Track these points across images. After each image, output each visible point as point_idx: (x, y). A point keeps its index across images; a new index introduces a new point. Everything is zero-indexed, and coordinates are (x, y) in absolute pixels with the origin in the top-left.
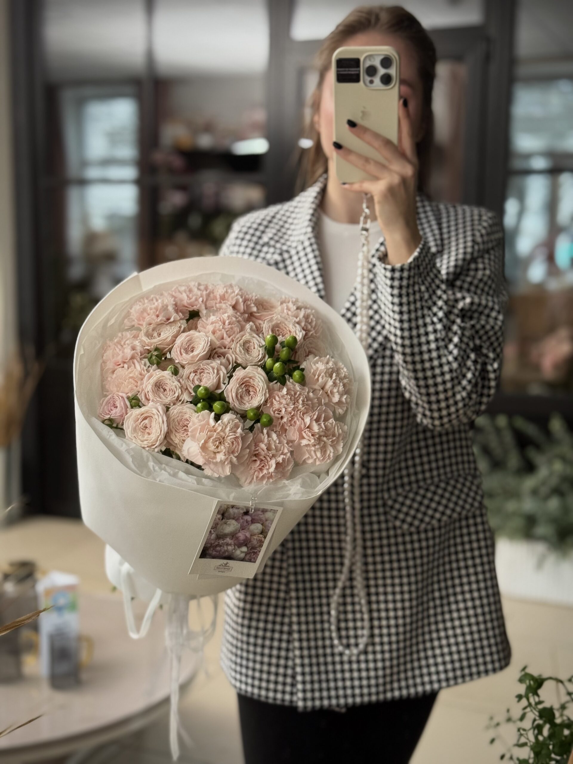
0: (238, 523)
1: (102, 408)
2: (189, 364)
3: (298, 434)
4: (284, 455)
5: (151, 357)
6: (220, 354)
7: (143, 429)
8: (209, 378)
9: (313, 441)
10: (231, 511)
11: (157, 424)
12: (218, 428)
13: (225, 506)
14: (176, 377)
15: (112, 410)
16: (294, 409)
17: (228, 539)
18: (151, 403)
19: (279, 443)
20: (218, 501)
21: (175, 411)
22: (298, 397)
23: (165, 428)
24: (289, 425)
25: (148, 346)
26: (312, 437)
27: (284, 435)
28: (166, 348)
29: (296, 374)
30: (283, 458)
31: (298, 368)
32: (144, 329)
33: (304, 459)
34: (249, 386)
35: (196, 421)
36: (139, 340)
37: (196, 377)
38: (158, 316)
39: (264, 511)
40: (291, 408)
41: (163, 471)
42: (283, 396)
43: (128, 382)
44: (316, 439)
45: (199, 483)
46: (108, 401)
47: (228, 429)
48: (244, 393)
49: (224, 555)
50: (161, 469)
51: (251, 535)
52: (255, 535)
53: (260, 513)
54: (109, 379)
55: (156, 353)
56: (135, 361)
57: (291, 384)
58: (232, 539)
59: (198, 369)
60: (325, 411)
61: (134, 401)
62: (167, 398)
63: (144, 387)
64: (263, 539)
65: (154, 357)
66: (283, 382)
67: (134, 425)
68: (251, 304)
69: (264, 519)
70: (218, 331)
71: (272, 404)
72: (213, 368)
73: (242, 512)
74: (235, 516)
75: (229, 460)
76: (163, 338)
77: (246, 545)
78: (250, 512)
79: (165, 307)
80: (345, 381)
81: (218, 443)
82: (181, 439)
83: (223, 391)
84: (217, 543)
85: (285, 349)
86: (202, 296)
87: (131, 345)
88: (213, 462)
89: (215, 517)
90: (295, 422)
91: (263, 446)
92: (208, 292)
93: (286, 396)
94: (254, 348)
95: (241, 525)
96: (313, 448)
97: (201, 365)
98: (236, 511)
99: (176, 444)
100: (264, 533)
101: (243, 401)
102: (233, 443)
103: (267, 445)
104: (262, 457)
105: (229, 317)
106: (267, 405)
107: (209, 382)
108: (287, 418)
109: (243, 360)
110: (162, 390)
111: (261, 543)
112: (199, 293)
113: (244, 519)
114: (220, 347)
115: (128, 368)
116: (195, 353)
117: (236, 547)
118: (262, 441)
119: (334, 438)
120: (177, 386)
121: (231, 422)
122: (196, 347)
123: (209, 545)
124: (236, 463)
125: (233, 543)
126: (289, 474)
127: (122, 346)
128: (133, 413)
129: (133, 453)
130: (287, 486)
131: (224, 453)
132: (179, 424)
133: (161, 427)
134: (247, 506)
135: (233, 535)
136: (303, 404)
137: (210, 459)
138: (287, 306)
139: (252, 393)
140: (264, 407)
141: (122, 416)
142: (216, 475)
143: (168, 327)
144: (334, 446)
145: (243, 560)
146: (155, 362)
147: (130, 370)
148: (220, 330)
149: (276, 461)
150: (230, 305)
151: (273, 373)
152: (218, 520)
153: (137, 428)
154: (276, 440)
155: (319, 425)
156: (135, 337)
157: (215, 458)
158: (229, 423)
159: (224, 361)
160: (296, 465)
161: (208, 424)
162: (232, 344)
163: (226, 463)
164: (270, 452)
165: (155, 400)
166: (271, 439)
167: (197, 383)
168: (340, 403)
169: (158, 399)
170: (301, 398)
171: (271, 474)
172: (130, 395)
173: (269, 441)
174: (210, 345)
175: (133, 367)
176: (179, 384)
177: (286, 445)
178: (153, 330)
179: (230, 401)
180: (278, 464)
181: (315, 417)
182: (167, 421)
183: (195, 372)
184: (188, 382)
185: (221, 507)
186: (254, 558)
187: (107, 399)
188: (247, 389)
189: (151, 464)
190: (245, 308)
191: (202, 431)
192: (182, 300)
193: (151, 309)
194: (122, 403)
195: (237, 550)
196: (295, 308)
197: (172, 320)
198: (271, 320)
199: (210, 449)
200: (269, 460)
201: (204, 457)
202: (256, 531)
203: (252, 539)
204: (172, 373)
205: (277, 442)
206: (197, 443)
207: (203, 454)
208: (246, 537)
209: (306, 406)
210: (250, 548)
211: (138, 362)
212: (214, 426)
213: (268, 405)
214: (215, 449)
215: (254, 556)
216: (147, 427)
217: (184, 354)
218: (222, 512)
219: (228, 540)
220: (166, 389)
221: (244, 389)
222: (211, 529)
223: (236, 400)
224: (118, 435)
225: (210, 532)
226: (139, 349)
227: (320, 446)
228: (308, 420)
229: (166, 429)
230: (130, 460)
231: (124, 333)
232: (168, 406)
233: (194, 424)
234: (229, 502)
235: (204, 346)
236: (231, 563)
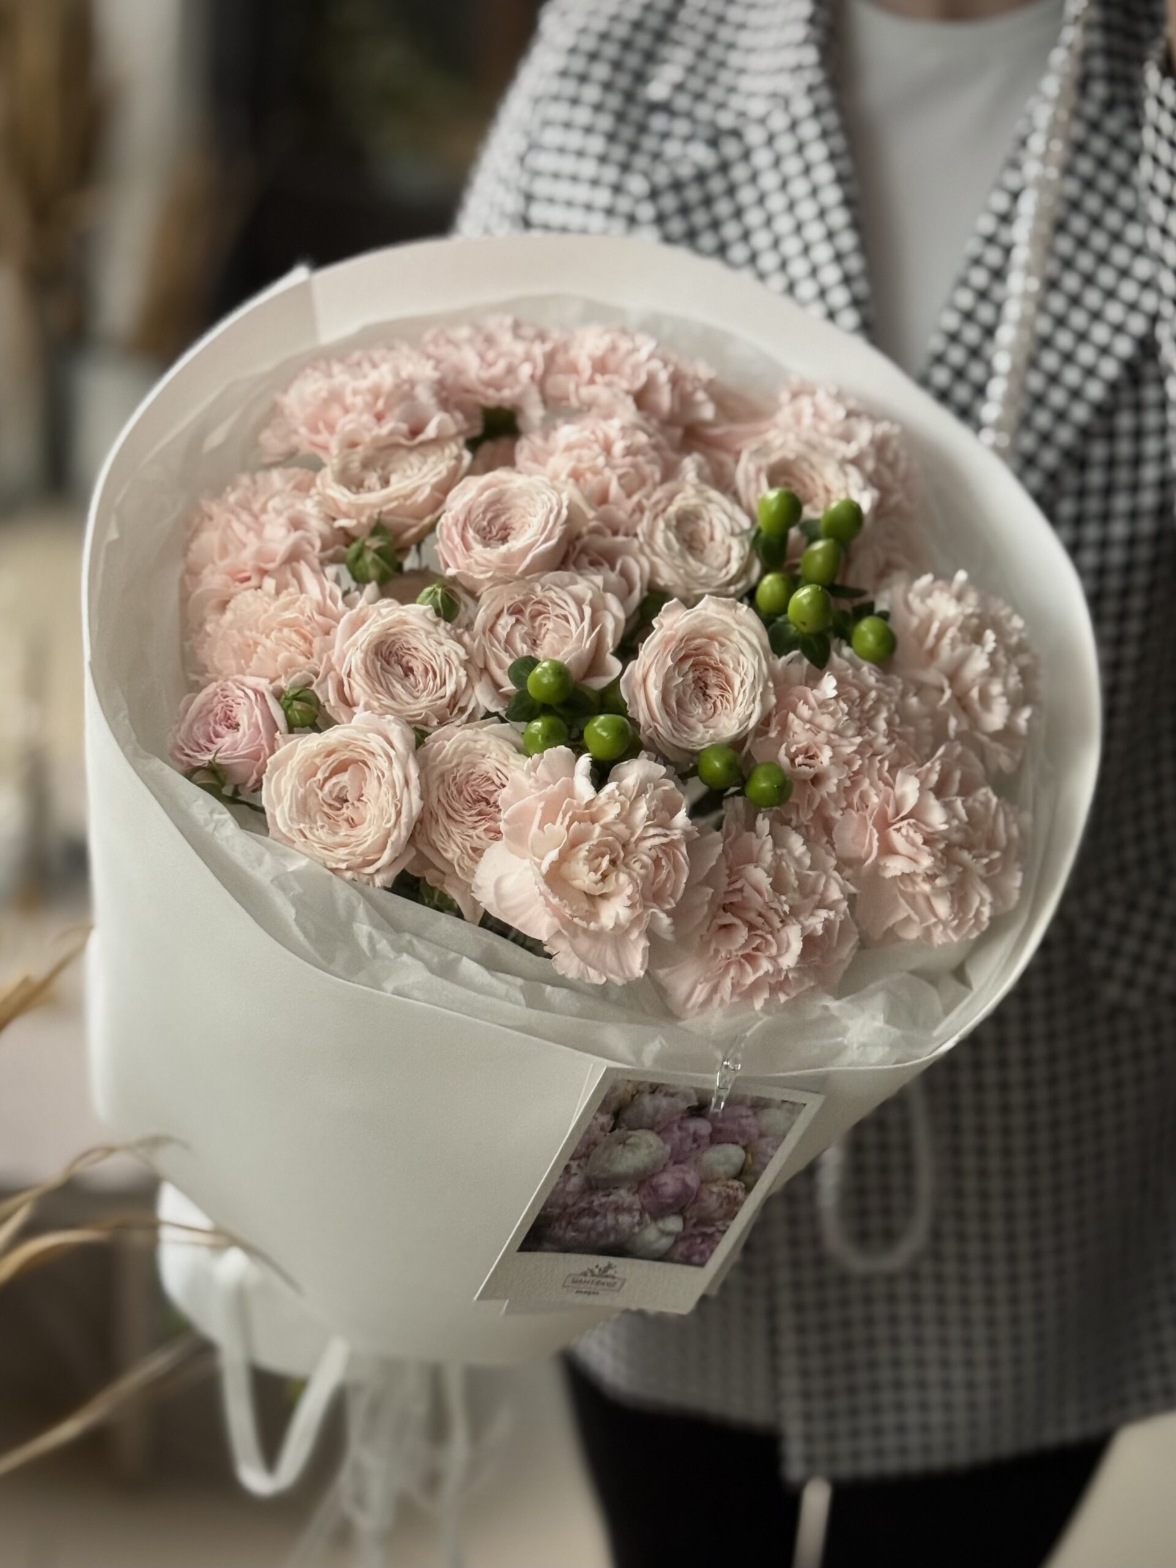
0: (665, 1141)
1: (184, 727)
2: (495, 581)
3: (876, 836)
4: (829, 908)
5: (359, 556)
6: (595, 556)
7: (330, 805)
8: (563, 633)
9: (926, 862)
10: (648, 1102)
11: (384, 789)
12: (607, 808)
13: (630, 1087)
14: (449, 626)
15: (217, 735)
16: (860, 751)
17: (623, 1192)
18: (361, 715)
19: (811, 868)
20: (607, 1069)
21: (448, 744)
22: (871, 708)
23: (413, 802)
24: (844, 804)
25: (347, 516)
26: (926, 848)
27: (825, 839)
28: (410, 527)
29: (867, 630)
30: (826, 919)
31: (867, 610)
32: (332, 462)
33: (890, 923)
34: (706, 667)
35: (527, 782)
36: (316, 498)
37: (520, 630)
38: (379, 417)
39: (759, 1105)
40: (852, 744)
41: (405, 957)
42: (823, 704)
43: (278, 642)
44: (939, 855)
45: (534, 1001)
46: (204, 705)
47: (642, 810)
48: (689, 692)
49: (602, 1242)
50: (399, 950)
51: (703, 1182)
52: (715, 1181)
53: (744, 1111)
54: (209, 628)
55: (375, 543)
56: (304, 569)
57: (846, 664)
58: (636, 1192)
59: (525, 603)
60: (961, 760)
61: (297, 705)
62: (416, 698)
63: (334, 659)
64: (741, 1194)
65: (369, 557)
66: (820, 661)
67: (302, 791)
68: (695, 389)
69: (754, 1131)
70: (589, 476)
71: (784, 727)
72: (579, 603)
73: (683, 1105)
74: (659, 1118)
75: (644, 927)
76: (403, 492)
77: (681, 1212)
78: (712, 1109)
79: (406, 387)
80: (1024, 660)
81: (605, 862)
82: (468, 845)
83: (617, 681)
84: (583, 1205)
85: (819, 545)
86: (528, 358)
87: (286, 514)
88: (586, 931)
89: (589, 1120)
90: (863, 797)
91: (760, 876)
92: (548, 346)
93: (833, 701)
94: (712, 539)
95: (673, 1149)
96: (926, 887)
97: (538, 588)
98: (664, 1102)
99: (449, 863)
100: (746, 1175)
101: (684, 717)
102: (657, 861)
103: (773, 872)
104: (752, 916)
105: (623, 429)
106: (767, 732)
107: (567, 649)
108: (840, 781)
109: (678, 574)
110: (399, 670)
111: (732, 1206)
112: (519, 348)
113: (687, 1129)
114: (595, 531)
115: (278, 592)
116: (516, 544)
117: (647, 1217)
118: (756, 861)
119: (996, 855)
120: (453, 656)
121: (651, 786)
122: (516, 525)
123: (557, 1211)
124: (669, 937)
125: (637, 1206)
126: (839, 974)
127: (256, 517)
128: (299, 748)
129: (298, 889)
130: (833, 1016)
131: (629, 897)
132: (460, 793)
133: (401, 801)
134: (706, 1086)
135: (643, 1180)
136: (891, 735)
137: (576, 920)
138: (815, 406)
139: (714, 692)
140: (758, 740)
141: (256, 756)
142: (596, 978)
143: (414, 459)
144: (993, 883)
145: (664, 1257)
146: (373, 572)
147: (284, 598)
148: (596, 472)
149: (803, 929)
150: (628, 392)
151: (787, 622)
152: (597, 1132)
153: (311, 801)
154: (804, 854)
155: (948, 806)
156: (303, 488)
157: (593, 915)
158: (642, 791)
159: (613, 576)
160: (864, 944)
161: (569, 791)
162: (640, 520)
163: (635, 934)
164: (783, 898)
165: (375, 704)
166: (784, 851)
167: (523, 649)
168: (1007, 734)
169: (387, 701)
170: (884, 714)
171: (786, 976)
172: (283, 683)
173: (778, 858)
174: (568, 520)
175: (293, 589)
176: (462, 652)
177: (836, 874)
178: (367, 464)
179: (643, 717)
180: (809, 941)
181: (934, 778)
182: (419, 777)
183: (516, 611)
184: (492, 645)
185: (614, 1089)
186: (702, 1253)
187: (201, 697)
188: (699, 678)
189: (363, 929)
190: (677, 409)
191: (549, 816)
192: (459, 371)
193: (355, 392)
194: (257, 712)
195: (647, 1225)
196: (841, 413)
197: (430, 431)
198: (762, 451)
199: (577, 883)
200: (779, 925)
201: (556, 912)
202: (721, 1169)
203: (705, 1195)
204: (438, 612)
205: (807, 861)
206: (527, 862)
207: (555, 901)
208: (686, 1185)
209: (898, 741)
210: (694, 1220)
211: (313, 570)
212: (592, 800)
213: (773, 734)
214: (596, 883)
215: (703, 1247)
216: (347, 801)
217: (477, 548)
218: (614, 1106)
219: (623, 1196)
220: (411, 670)
221: (691, 675)
222: (572, 1158)
223: (664, 714)
224: (243, 824)
225: (567, 1168)
226: (316, 525)
227: (949, 879)
228: (909, 789)
229: (416, 804)
230: (289, 913)
231: (260, 476)
232: (420, 727)
233: (519, 793)
234: (646, 1073)
235: (547, 522)
236: (622, 1266)
